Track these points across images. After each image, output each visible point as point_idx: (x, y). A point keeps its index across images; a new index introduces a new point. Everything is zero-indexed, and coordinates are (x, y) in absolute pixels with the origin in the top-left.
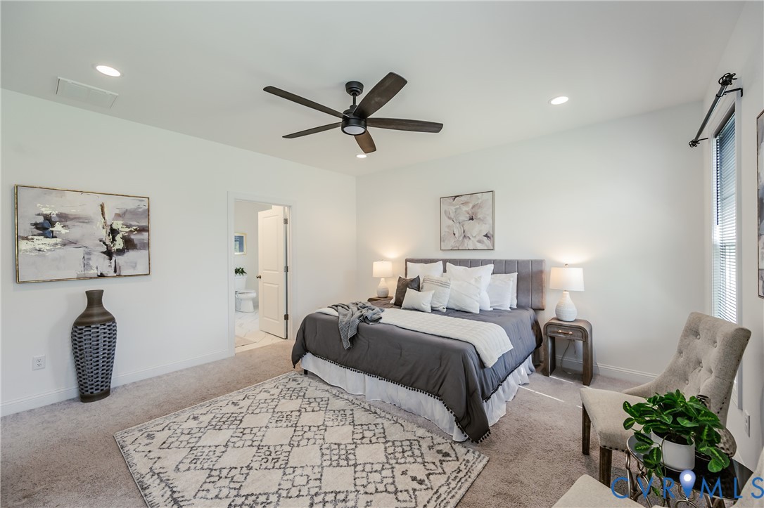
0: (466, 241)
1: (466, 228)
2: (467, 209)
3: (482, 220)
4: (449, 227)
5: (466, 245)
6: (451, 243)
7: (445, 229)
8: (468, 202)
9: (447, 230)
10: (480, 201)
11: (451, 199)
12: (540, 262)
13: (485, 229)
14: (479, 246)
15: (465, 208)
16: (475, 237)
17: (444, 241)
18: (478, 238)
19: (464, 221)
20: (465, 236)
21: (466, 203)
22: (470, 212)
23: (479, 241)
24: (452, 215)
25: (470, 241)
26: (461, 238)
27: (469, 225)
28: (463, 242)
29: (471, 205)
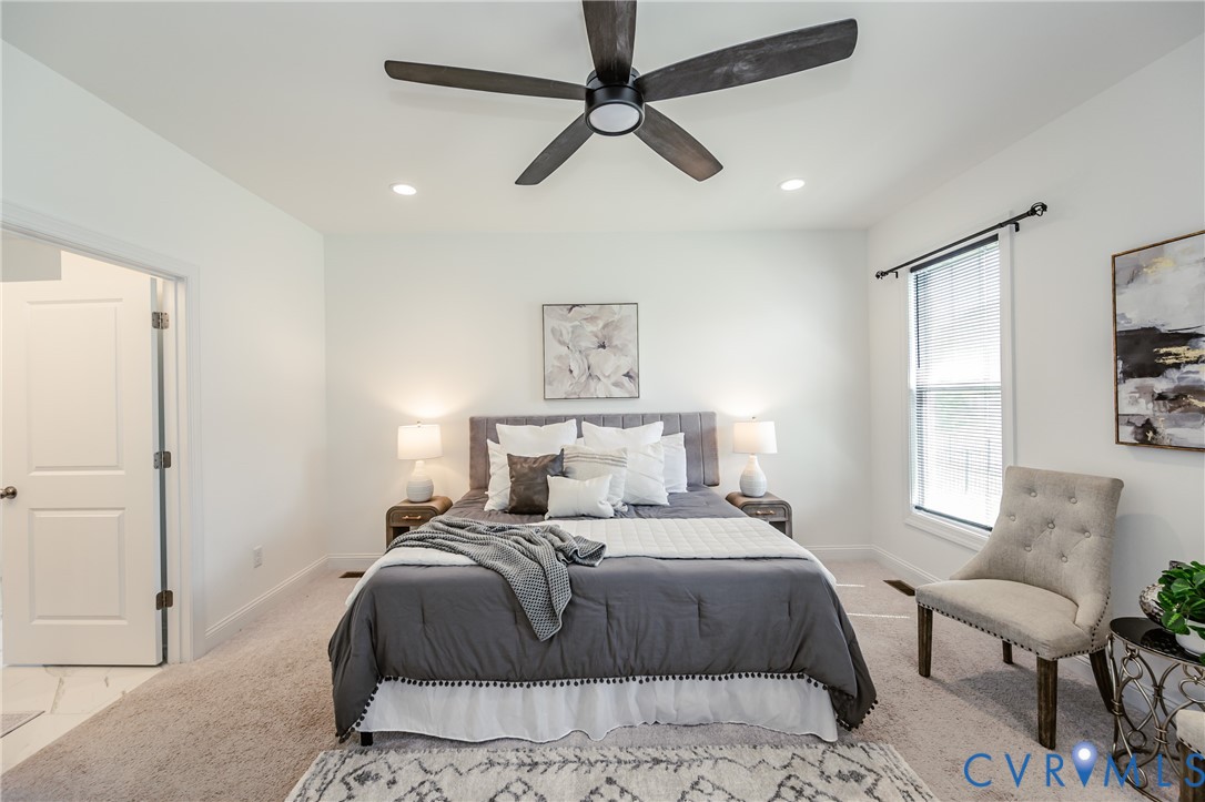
0: (593, 383)
1: (592, 361)
2: (595, 329)
3: (620, 350)
4: (560, 358)
5: (592, 390)
6: (564, 387)
7: (552, 362)
8: (596, 318)
9: (557, 363)
10: (616, 317)
11: (565, 309)
12: (712, 416)
13: (625, 364)
14: (617, 392)
15: (590, 328)
16: (609, 377)
17: (550, 384)
18: (613, 379)
19: (589, 349)
20: (590, 375)
21: (592, 319)
22: (600, 335)
23: (616, 384)
24: (566, 338)
25: (600, 384)
26: (584, 378)
27: (597, 357)
28: (586, 384)
29: (601, 324)
